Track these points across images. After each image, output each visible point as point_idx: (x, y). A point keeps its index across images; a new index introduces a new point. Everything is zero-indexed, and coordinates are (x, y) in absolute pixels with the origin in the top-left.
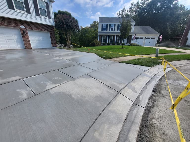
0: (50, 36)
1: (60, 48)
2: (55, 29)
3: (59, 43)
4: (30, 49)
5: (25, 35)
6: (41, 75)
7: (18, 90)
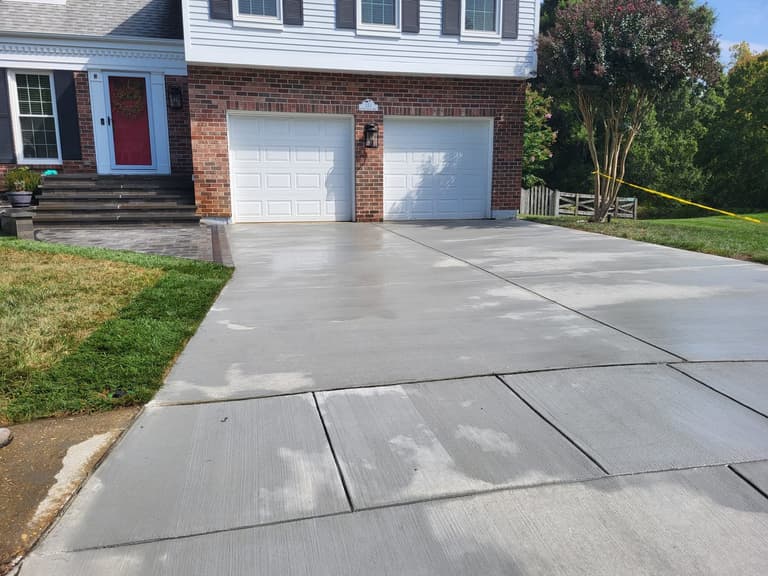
0: (495, 141)
1: (543, 222)
2: (531, 96)
3: (538, 184)
4: (375, 220)
5: (371, 147)
6: (398, 388)
7: (285, 453)
